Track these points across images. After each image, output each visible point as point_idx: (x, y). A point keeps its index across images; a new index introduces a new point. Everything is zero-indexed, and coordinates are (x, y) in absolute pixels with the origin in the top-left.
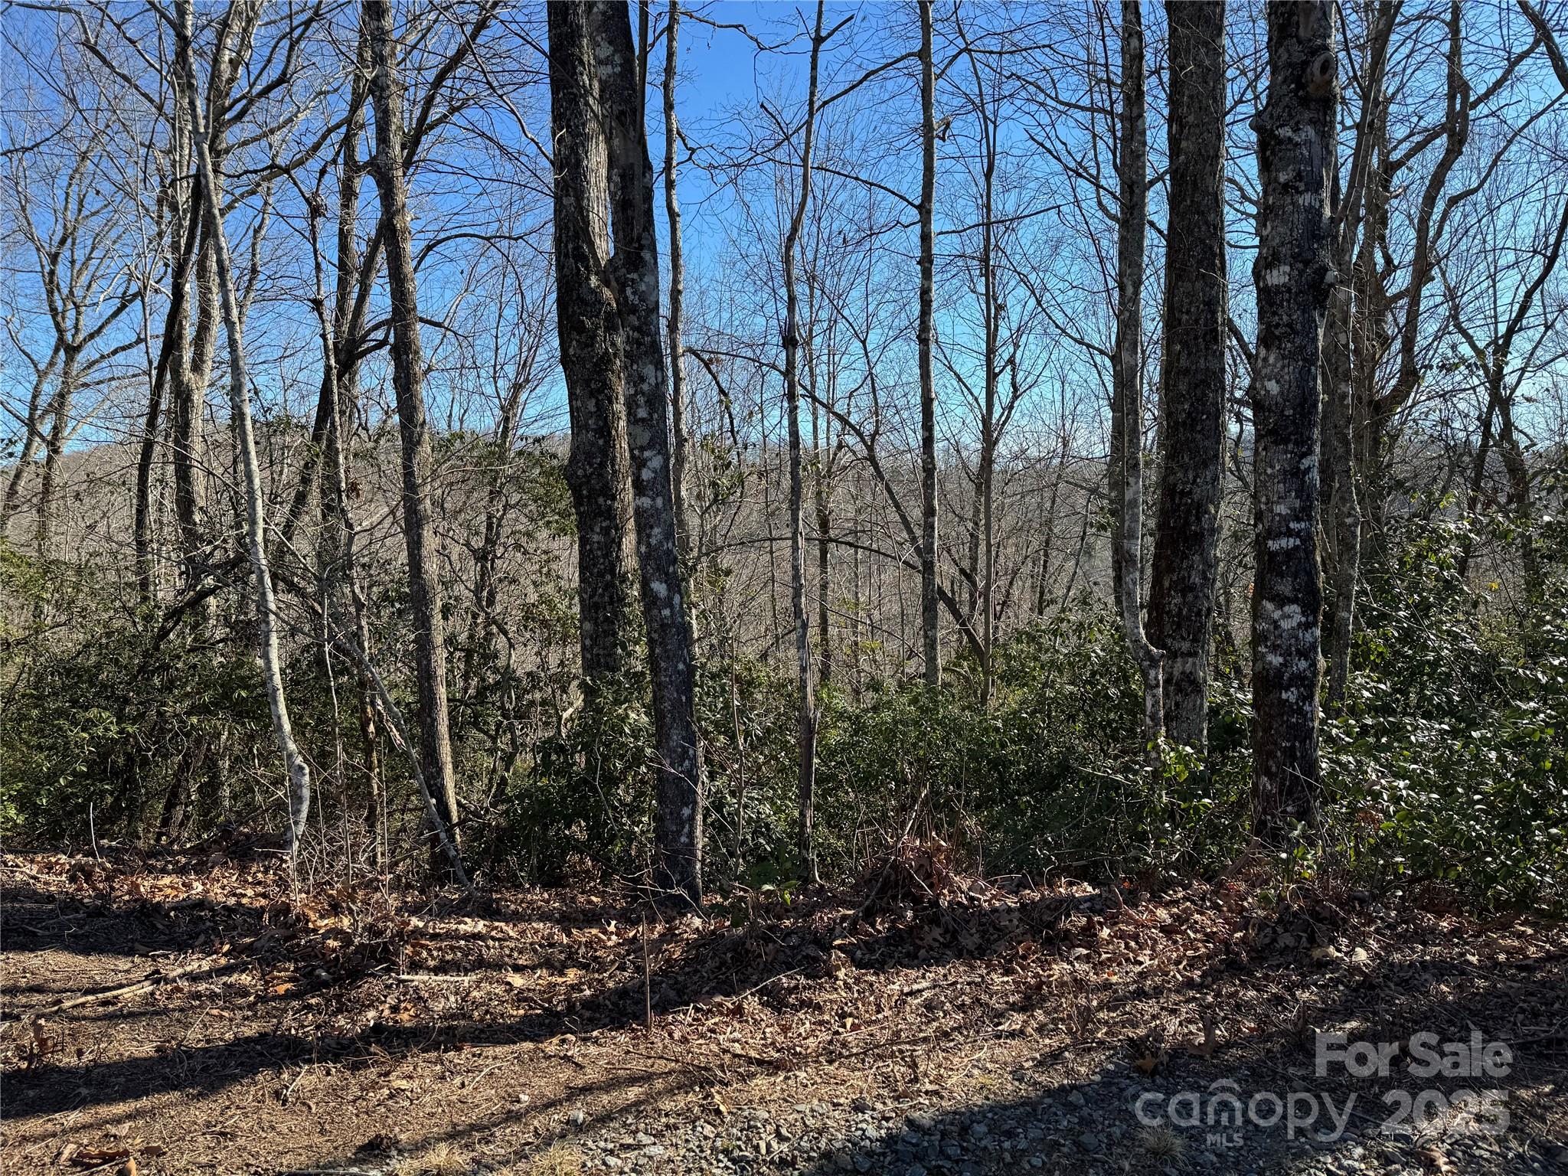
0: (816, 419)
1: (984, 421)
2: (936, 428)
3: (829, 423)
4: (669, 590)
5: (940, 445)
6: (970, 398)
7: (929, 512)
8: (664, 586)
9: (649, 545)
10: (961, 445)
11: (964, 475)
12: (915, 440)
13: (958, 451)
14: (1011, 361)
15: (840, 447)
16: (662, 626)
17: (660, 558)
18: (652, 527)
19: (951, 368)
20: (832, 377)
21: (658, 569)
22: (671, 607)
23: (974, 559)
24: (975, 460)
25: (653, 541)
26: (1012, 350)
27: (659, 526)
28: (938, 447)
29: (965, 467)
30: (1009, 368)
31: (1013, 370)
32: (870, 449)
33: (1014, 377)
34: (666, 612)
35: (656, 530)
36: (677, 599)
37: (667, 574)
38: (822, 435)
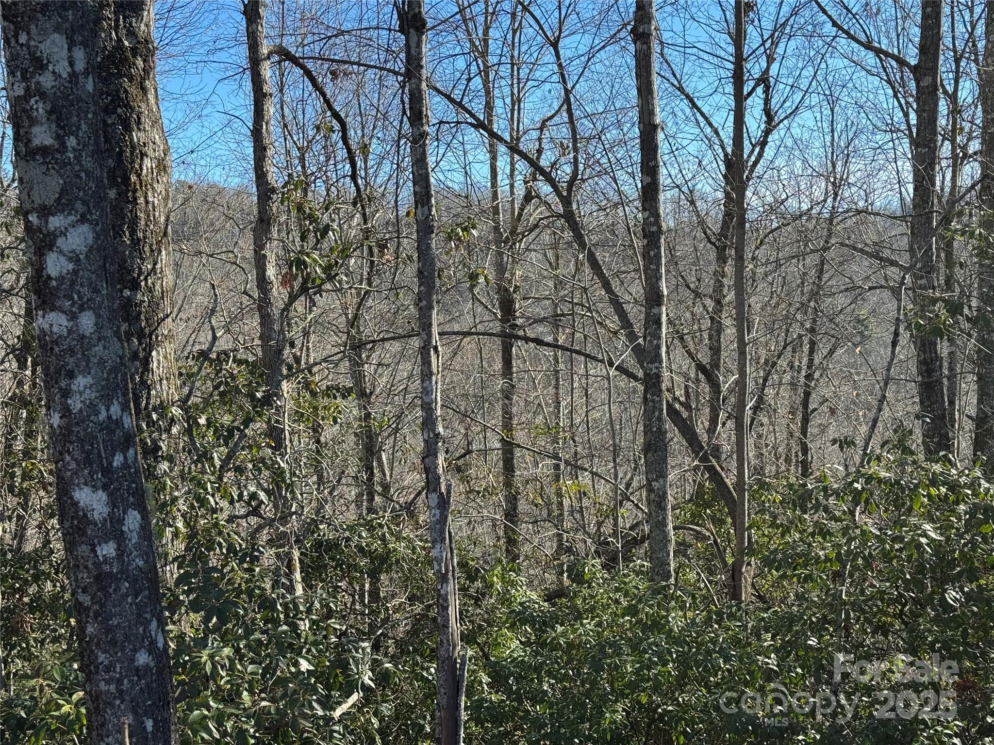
0: (494, 158)
1: (728, 163)
2: (663, 171)
3: (512, 164)
4: (113, 502)
5: (668, 194)
6: (708, 130)
7: (654, 298)
8: (102, 495)
9: (66, 412)
10: (697, 194)
11: (700, 235)
12: (631, 187)
13: (692, 203)
14: (764, 80)
15: (528, 198)
16: (98, 578)
17: (92, 438)
18: (71, 375)
19: (681, 89)
20: (516, 101)
21: (88, 461)
22: (120, 537)
23: (716, 350)
24: (715, 217)
25: (76, 404)
26: (764, 65)
27: (86, 371)
28: (666, 198)
29: (702, 223)
30: (760, 90)
31: (766, 91)
32: (566, 201)
33: (767, 101)
34: (108, 550)
35: (81, 381)
36: (132, 520)
37: (107, 471)
38: (503, 181)
